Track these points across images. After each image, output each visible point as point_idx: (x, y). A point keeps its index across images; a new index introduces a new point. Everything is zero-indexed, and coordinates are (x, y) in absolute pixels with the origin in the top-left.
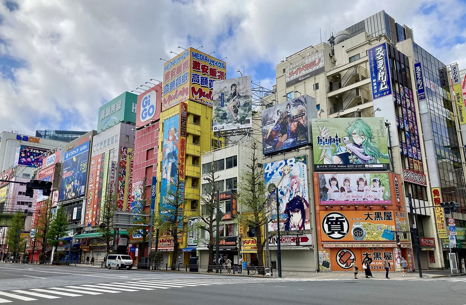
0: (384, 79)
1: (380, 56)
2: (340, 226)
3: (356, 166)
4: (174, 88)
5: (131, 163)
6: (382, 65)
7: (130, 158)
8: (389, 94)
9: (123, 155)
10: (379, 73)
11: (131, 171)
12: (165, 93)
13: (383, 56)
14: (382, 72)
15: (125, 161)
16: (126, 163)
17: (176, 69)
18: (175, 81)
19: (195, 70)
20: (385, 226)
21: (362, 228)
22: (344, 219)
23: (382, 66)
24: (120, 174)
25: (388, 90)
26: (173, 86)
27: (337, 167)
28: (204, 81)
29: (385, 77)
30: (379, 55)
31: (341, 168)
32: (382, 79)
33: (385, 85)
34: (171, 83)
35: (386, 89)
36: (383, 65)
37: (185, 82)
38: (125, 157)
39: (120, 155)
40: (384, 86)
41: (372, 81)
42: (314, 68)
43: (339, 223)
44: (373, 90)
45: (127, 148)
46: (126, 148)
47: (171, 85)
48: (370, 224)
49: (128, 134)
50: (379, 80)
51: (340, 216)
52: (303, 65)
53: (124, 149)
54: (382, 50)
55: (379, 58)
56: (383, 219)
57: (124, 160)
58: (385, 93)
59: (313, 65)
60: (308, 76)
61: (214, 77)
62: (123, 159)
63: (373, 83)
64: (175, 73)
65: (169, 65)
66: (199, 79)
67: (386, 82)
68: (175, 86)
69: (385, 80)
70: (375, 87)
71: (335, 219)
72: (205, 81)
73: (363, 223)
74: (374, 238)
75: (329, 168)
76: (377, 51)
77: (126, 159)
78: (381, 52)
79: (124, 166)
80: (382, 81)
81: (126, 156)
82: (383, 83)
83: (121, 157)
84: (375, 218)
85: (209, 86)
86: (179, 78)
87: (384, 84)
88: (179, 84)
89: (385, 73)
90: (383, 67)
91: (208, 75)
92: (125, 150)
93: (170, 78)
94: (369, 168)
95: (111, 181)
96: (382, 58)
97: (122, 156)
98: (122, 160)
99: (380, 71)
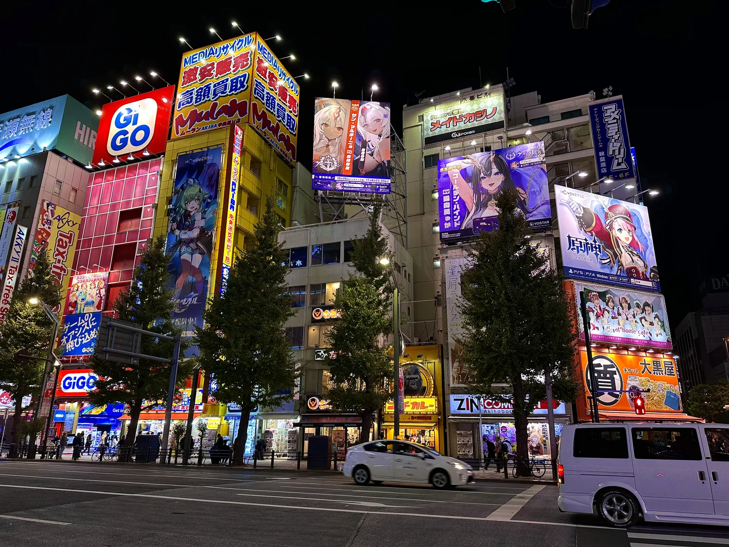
0: (619, 154)
1: (612, 118)
2: (610, 381)
3: (621, 279)
4: (206, 99)
5: (60, 237)
6: (616, 132)
7: (58, 228)
8: (628, 177)
9: (45, 218)
10: (611, 145)
11: (57, 253)
12: (182, 107)
13: (617, 119)
14: (615, 142)
15: (49, 230)
16: (48, 234)
17: (215, 66)
18: (212, 86)
19: (260, 75)
20: (666, 385)
21: (639, 387)
22: (614, 369)
23: (616, 134)
24: (33, 256)
25: (626, 171)
26: (204, 96)
27: (596, 277)
28: (270, 101)
29: (622, 150)
30: (610, 116)
31: (601, 278)
32: (617, 153)
33: (622, 162)
34: (200, 89)
35: (623, 169)
36: (618, 132)
37: (238, 91)
38: (49, 222)
39: (40, 216)
40: (619, 164)
41: (597, 154)
42: (484, 122)
43: (608, 376)
44: (600, 168)
45: (55, 205)
46: (53, 206)
47: (201, 92)
48: (649, 381)
49: (61, 179)
50: (611, 153)
51: (609, 363)
52: (460, 114)
53: (48, 205)
54: (616, 110)
55: (610, 120)
56: (664, 374)
57: (45, 227)
58: (621, 175)
59: (482, 116)
60: (470, 132)
61: (283, 101)
62: (44, 225)
63: (598, 157)
64: (212, 72)
65: (197, 56)
66: (264, 93)
67: (623, 158)
68: (211, 96)
69: (622, 155)
70: (603, 165)
71: (602, 368)
72: (272, 102)
73: (640, 378)
74: (655, 406)
75: (585, 276)
76: (607, 110)
77: (49, 228)
78: (613, 112)
79: (43, 241)
80: (616, 156)
81: (51, 221)
82: (618, 159)
83: (40, 221)
84: (653, 370)
85: (276, 113)
86: (223, 82)
87: (620, 161)
88: (223, 93)
89: (621, 145)
90: (618, 135)
91: (276, 94)
92: (50, 207)
93: (198, 80)
94: (635, 284)
95: (11, 267)
96: (615, 121)
97: (43, 219)
98: (42, 227)
99: (613, 141)
